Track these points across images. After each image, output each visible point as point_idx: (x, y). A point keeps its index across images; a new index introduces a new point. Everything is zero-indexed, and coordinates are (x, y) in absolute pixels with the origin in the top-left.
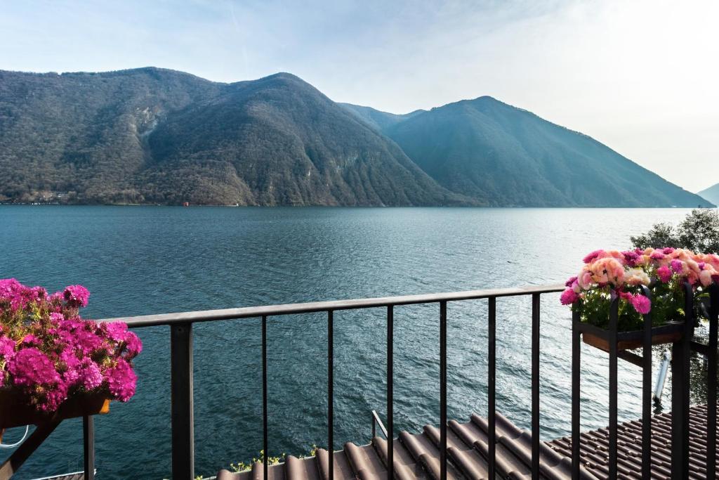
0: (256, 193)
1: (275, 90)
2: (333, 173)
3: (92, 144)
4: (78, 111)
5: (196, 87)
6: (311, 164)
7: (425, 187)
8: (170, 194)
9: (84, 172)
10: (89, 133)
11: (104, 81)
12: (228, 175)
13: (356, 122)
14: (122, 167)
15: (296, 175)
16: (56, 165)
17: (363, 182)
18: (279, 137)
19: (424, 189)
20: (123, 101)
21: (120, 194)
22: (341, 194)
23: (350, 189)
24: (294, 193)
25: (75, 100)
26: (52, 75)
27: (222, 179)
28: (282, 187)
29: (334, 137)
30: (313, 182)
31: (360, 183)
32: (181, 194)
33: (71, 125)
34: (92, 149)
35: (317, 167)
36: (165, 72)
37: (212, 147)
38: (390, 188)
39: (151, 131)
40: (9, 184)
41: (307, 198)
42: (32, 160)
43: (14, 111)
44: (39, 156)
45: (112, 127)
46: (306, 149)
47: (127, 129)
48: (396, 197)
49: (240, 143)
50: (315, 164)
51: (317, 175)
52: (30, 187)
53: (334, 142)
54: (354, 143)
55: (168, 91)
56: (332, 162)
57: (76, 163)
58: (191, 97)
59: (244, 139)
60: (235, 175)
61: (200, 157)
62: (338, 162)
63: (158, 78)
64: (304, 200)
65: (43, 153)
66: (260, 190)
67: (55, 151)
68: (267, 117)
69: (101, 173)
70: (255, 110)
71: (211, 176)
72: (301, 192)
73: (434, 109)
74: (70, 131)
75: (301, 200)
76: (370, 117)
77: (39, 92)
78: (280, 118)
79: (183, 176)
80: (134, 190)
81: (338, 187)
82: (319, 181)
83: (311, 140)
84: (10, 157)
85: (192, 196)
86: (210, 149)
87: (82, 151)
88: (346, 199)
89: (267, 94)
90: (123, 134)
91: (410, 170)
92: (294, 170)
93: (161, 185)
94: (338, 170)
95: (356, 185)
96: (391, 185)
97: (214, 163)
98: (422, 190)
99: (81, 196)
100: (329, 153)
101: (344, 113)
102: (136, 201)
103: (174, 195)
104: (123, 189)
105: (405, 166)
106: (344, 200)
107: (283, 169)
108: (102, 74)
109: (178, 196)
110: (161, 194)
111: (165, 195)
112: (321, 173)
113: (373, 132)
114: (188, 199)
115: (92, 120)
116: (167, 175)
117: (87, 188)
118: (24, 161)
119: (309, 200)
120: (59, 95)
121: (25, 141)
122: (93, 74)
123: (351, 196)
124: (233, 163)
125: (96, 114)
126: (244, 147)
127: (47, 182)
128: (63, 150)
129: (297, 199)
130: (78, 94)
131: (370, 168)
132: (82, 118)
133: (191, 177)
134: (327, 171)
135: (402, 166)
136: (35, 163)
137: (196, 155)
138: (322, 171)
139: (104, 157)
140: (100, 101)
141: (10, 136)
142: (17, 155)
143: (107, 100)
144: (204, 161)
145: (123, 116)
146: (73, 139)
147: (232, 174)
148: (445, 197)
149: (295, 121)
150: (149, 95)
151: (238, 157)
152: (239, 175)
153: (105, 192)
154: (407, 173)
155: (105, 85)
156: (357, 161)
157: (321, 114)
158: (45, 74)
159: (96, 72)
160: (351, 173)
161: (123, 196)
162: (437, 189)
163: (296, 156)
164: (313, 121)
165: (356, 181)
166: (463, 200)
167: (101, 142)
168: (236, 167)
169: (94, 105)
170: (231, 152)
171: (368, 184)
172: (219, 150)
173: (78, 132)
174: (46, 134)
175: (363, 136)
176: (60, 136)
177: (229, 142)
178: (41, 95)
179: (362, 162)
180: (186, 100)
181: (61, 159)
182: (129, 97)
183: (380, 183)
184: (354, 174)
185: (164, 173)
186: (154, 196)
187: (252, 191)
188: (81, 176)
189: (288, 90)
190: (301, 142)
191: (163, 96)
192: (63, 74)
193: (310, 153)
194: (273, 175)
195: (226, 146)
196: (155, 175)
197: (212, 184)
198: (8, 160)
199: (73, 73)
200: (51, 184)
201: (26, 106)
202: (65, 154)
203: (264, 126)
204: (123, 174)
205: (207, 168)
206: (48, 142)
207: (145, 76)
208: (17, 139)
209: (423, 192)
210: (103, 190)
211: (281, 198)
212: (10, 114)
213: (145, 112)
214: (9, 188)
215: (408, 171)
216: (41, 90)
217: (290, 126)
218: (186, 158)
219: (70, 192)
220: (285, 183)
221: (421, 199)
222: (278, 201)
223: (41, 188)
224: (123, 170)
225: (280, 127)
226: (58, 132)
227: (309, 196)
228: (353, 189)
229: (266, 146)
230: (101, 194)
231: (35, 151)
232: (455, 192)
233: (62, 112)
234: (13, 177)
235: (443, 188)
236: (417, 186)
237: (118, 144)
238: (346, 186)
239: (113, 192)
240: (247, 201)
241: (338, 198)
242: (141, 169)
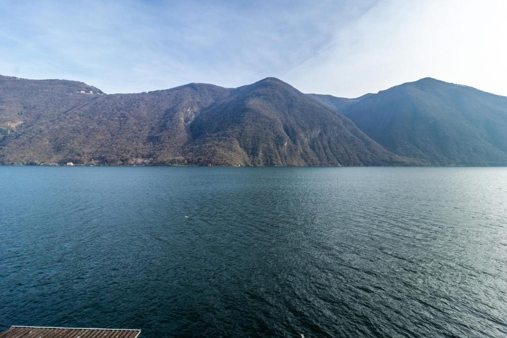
0: (251, 158)
1: (264, 89)
2: (302, 143)
3: (161, 131)
4: (155, 112)
5: (216, 93)
6: (287, 138)
7: (373, 151)
8: (201, 159)
9: (157, 147)
10: (160, 124)
11: (168, 94)
12: (234, 146)
13: (319, 106)
14: (176, 144)
15: (277, 145)
16: (144, 144)
17: (325, 148)
18: (266, 120)
19: (373, 153)
20: (177, 105)
21: (174, 160)
22: (309, 157)
23: (315, 154)
24: (276, 157)
25: (154, 107)
26: (144, 93)
27: (231, 149)
28: (268, 154)
29: (303, 118)
30: (289, 149)
31: (322, 150)
32: (207, 159)
33: (152, 120)
34: (161, 134)
35: (291, 139)
36: (200, 85)
37: (225, 129)
38: (345, 152)
39: (191, 121)
40: (123, 155)
41: (284, 161)
42: (133, 141)
43: (126, 115)
44: (137, 139)
45: (171, 120)
46: (284, 127)
47: (179, 121)
48: (350, 159)
49: (242, 126)
50: (290, 137)
51: (292, 144)
52: (132, 156)
53: (303, 121)
54: (318, 121)
55: (201, 96)
56: (302, 135)
57: (153, 142)
58: (214, 99)
59: (244, 123)
60: (238, 146)
61: (218, 136)
62: (306, 136)
63: (196, 89)
64: (282, 162)
65: (138, 137)
66: (254, 156)
67: (144, 136)
68: (258, 107)
69: (165, 148)
70: (251, 104)
71: (224, 147)
72: (280, 157)
73: (380, 92)
74: (151, 124)
75: (280, 162)
76: (329, 102)
77: (137, 103)
78: (266, 107)
79: (208, 148)
80: (181, 157)
81: (306, 152)
82: (293, 148)
83: (287, 121)
84: (124, 140)
85: (213, 160)
86: (224, 130)
87: (157, 135)
88: (312, 160)
89: (259, 92)
90: (177, 124)
91: (361, 139)
92: (276, 141)
93: (196, 153)
94: (306, 140)
95: (319, 150)
96: (346, 150)
97: (226, 139)
98: (371, 153)
99: (155, 161)
100: (300, 129)
101: (311, 101)
102: (183, 164)
103: (203, 160)
104: (176, 156)
105: (357, 136)
106: (311, 162)
107: (269, 141)
108: (167, 90)
109: (205, 160)
110: (196, 159)
111: (198, 160)
112: (294, 143)
113: (331, 112)
114: (210, 162)
115: (161, 117)
116: (200, 147)
117: (159, 156)
118: (130, 142)
119: (286, 162)
120: (146, 105)
121: (131, 131)
122: (163, 91)
123: (315, 158)
124: (237, 139)
125: (164, 113)
126: (244, 128)
127: (140, 153)
128: (147, 135)
129: (277, 161)
130: (155, 103)
131: (330, 138)
132: (157, 116)
133: (212, 148)
134: (298, 142)
135: (354, 136)
136: (134, 143)
137: (215, 134)
138: (294, 142)
139: (167, 138)
140: (165, 106)
141: (124, 128)
142: (127, 139)
143: (169, 105)
144: (220, 138)
145: (177, 114)
146: (153, 129)
147: (236, 145)
148: (391, 158)
149: (276, 109)
150: (191, 100)
151: (240, 135)
152: (241, 147)
153: (167, 158)
154: (359, 141)
155: (169, 96)
156: (320, 134)
157: (294, 103)
158: (141, 93)
159: (164, 89)
160: (315, 143)
161: (176, 161)
162: (384, 153)
163: (277, 132)
164: (289, 108)
165: (319, 148)
166: (407, 161)
167: (166, 129)
168: (239, 141)
169: (163, 109)
170: (236, 132)
171: (328, 150)
172: (229, 131)
173: (155, 124)
174: (140, 127)
175: (325, 116)
176: (147, 127)
177: (235, 125)
178: (138, 105)
179: (324, 134)
180: (211, 101)
181: (147, 140)
182: (181, 102)
183: (337, 149)
184: (318, 143)
185: (198, 146)
186: (192, 160)
187: (248, 156)
188: (156, 149)
189: (272, 88)
190: (280, 122)
191: (198, 100)
192: (149, 92)
193: (286, 130)
194: (262, 146)
195: (233, 128)
196: (193, 148)
197: (225, 152)
198: (123, 142)
199: (154, 92)
200: (141, 154)
201: (131, 112)
202: (148, 137)
203: (256, 113)
204: (176, 147)
205: (222, 142)
206: (141, 131)
207: (189, 89)
208: (127, 130)
209: (372, 155)
210: (166, 157)
211: (267, 161)
212: (124, 117)
213: (189, 110)
214: (123, 157)
215: (360, 140)
216: (138, 102)
217: (273, 112)
218: (210, 136)
219: (150, 159)
220: (270, 150)
221: (370, 160)
222: (265, 163)
223: (137, 157)
224: (176, 145)
225: (267, 113)
226: (146, 125)
227: (286, 159)
228: (317, 154)
229: (257, 126)
230: (165, 160)
231: (135, 136)
232: (399, 155)
233: (148, 114)
234: (125, 151)
235: (389, 152)
236: (367, 151)
237: (174, 130)
238: (312, 151)
239: (171, 158)
240: (246, 163)
241: (306, 161)
242: (185, 145)
